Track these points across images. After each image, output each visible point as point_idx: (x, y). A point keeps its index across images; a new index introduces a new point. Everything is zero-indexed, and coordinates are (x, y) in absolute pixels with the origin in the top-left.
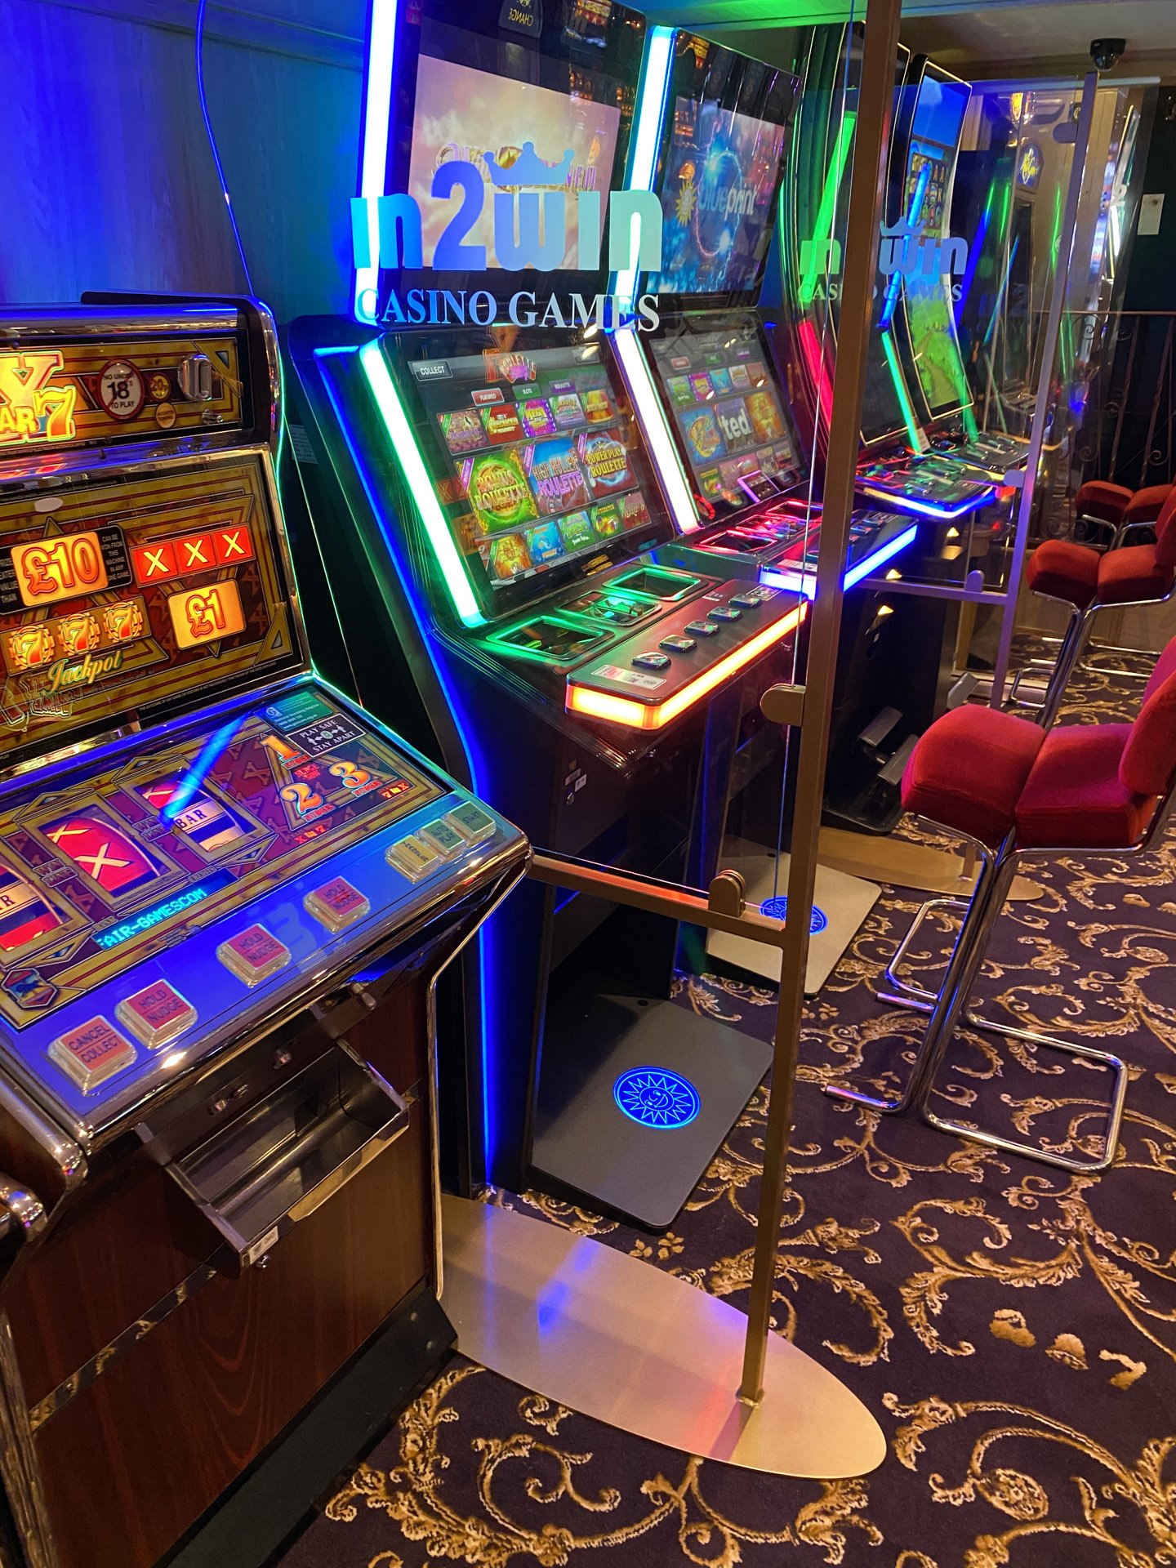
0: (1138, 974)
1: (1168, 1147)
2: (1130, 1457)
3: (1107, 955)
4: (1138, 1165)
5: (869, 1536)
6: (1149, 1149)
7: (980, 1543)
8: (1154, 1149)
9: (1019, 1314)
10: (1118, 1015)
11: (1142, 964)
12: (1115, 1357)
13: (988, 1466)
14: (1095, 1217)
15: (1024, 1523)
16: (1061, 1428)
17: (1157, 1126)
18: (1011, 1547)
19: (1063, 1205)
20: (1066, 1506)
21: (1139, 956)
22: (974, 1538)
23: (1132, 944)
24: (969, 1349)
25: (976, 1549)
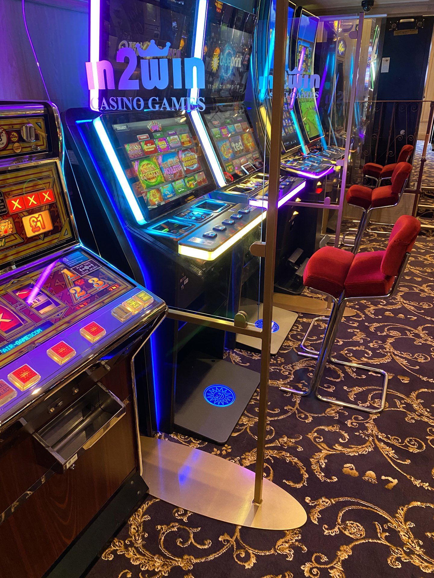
0: (390, 340)
1: (403, 402)
2: (393, 514)
3: (379, 334)
4: (392, 409)
5: (302, 549)
6: (396, 403)
7: (342, 548)
8: (398, 402)
9: (352, 465)
10: (384, 356)
11: (392, 337)
12: (387, 478)
13: (343, 521)
14: (378, 428)
15: (357, 540)
16: (369, 505)
17: (399, 395)
18: (352, 549)
19: (367, 425)
20: (371, 532)
21: (391, 334)
22: (339, 547)
23: (388, 330)
24: (335, 479)
25: (340, 551)
